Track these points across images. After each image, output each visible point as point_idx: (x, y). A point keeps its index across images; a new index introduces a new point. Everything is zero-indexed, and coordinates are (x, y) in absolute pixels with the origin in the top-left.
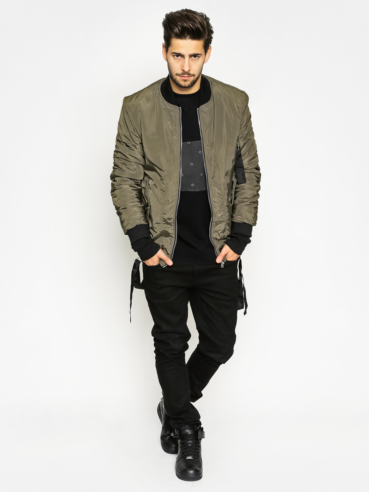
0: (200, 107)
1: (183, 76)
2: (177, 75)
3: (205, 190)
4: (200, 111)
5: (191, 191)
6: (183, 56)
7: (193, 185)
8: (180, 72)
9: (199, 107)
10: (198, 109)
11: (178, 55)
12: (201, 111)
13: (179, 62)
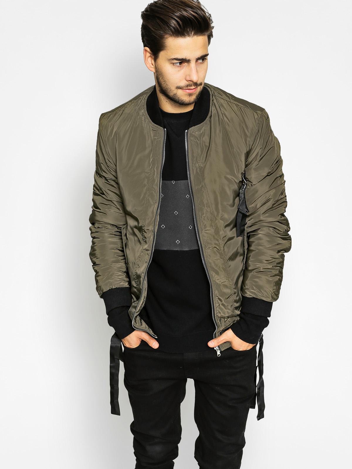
0: (190, 129)
1: (188, 88)
2: (179, 88)
3: (197, 248)
4: (189, 135)
5: (176, 250)
6: (188, 61)
7: (178, 242)
8: (183, 83)
9: (188, 129)
10: (186, 131)
11: (182, 61)
12: (191, 134)
13: (181, 70)
